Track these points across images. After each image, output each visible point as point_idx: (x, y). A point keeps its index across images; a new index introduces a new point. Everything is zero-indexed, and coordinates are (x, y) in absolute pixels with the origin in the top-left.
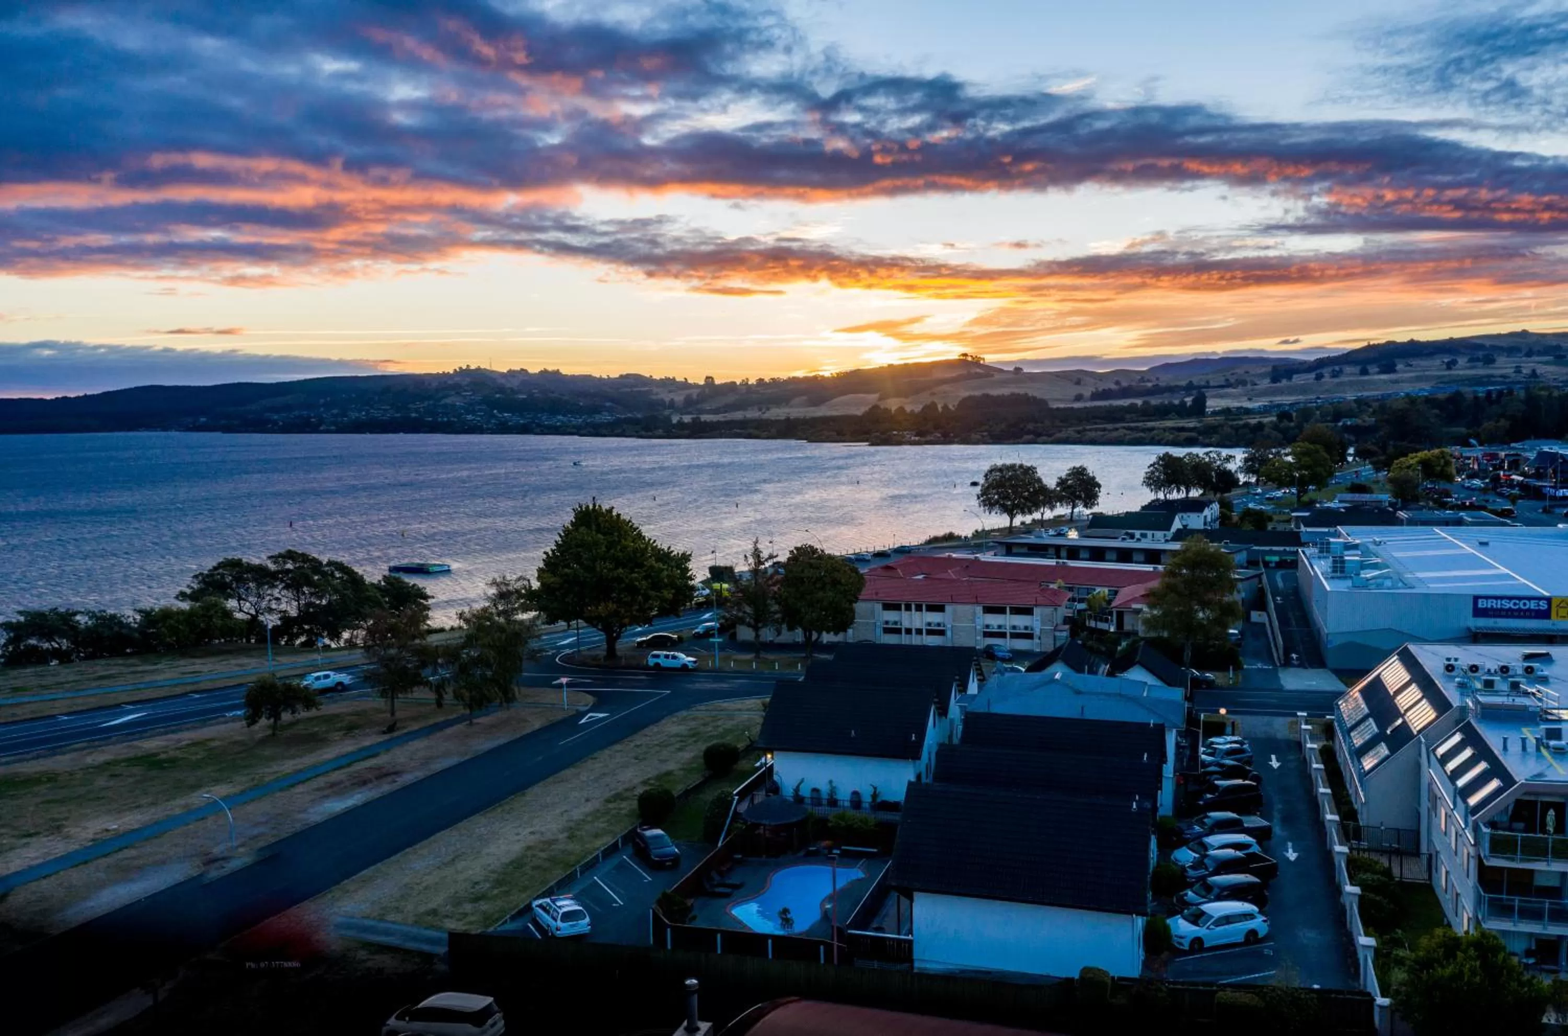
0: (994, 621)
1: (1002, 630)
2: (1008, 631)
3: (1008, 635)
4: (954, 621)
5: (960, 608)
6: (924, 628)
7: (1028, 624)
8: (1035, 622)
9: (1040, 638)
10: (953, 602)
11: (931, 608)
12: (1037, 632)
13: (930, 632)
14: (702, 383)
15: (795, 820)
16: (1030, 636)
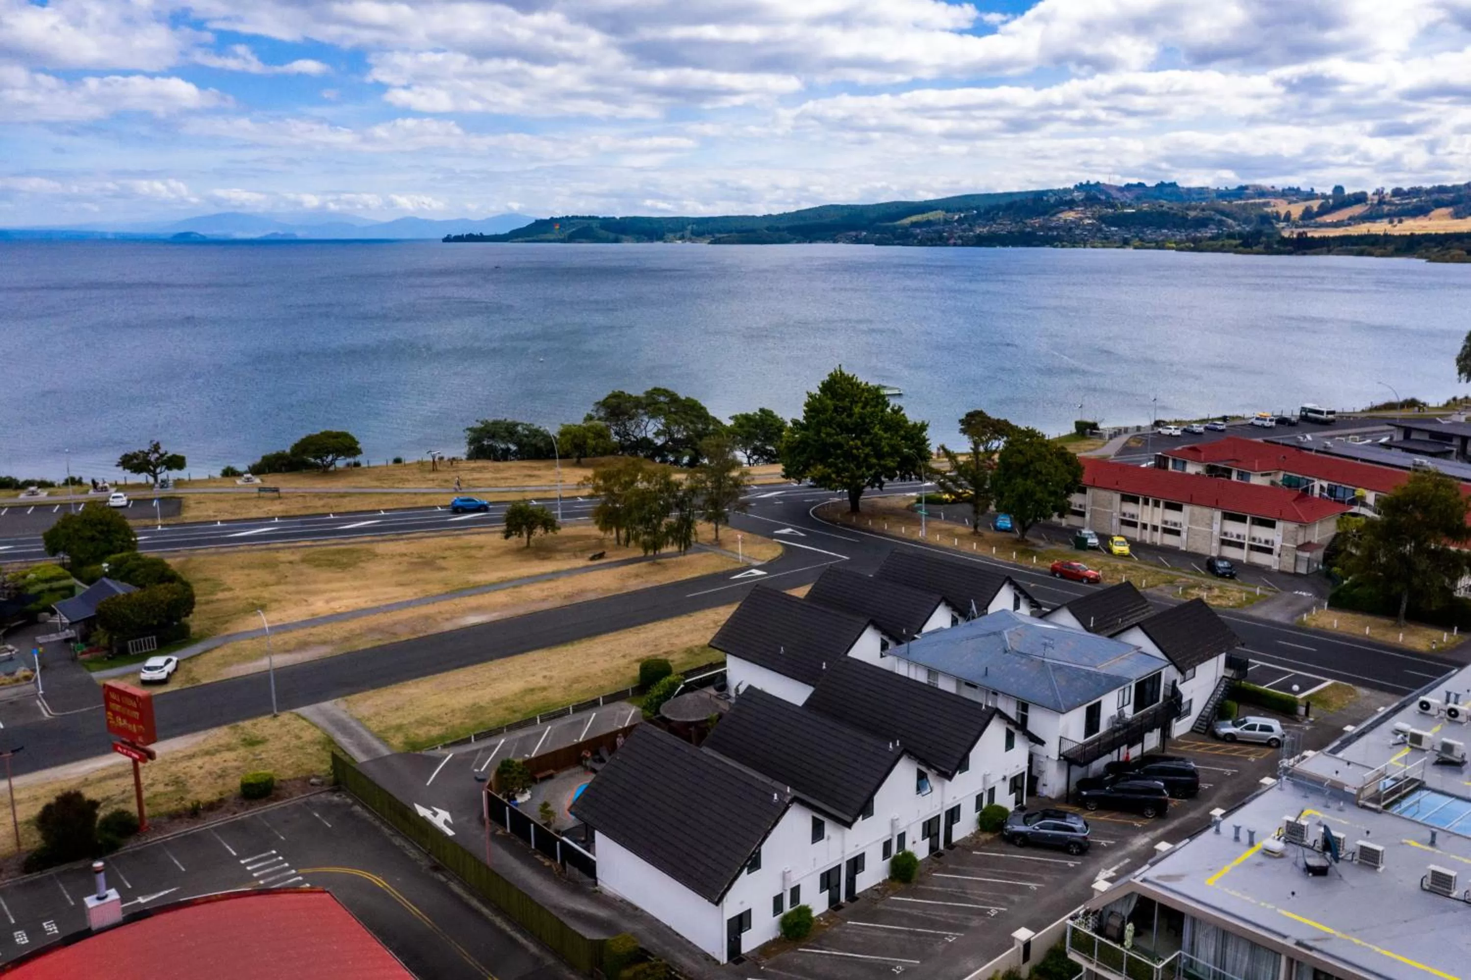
0: (1234, 529)
1: (1241, 541)
2: (1247, 542)
3: (1246, 547)
4: (1190, 523)
5: (1197, 510)
6: (1160, 525)
7: (1270, 538)
8: (1275, 536)
9: (1279, 555)
10: (1191, 502)
11: (1169, 506)
12: (1277, 548)
13: (1166, 531)
14: (1329, 192)
15: (693, 719)
16: (1269, 551)
